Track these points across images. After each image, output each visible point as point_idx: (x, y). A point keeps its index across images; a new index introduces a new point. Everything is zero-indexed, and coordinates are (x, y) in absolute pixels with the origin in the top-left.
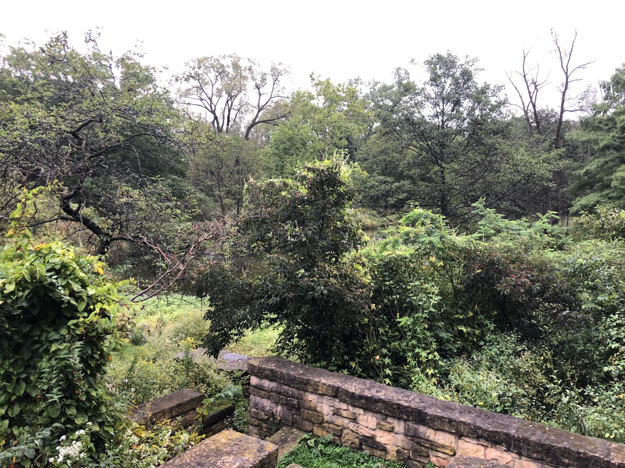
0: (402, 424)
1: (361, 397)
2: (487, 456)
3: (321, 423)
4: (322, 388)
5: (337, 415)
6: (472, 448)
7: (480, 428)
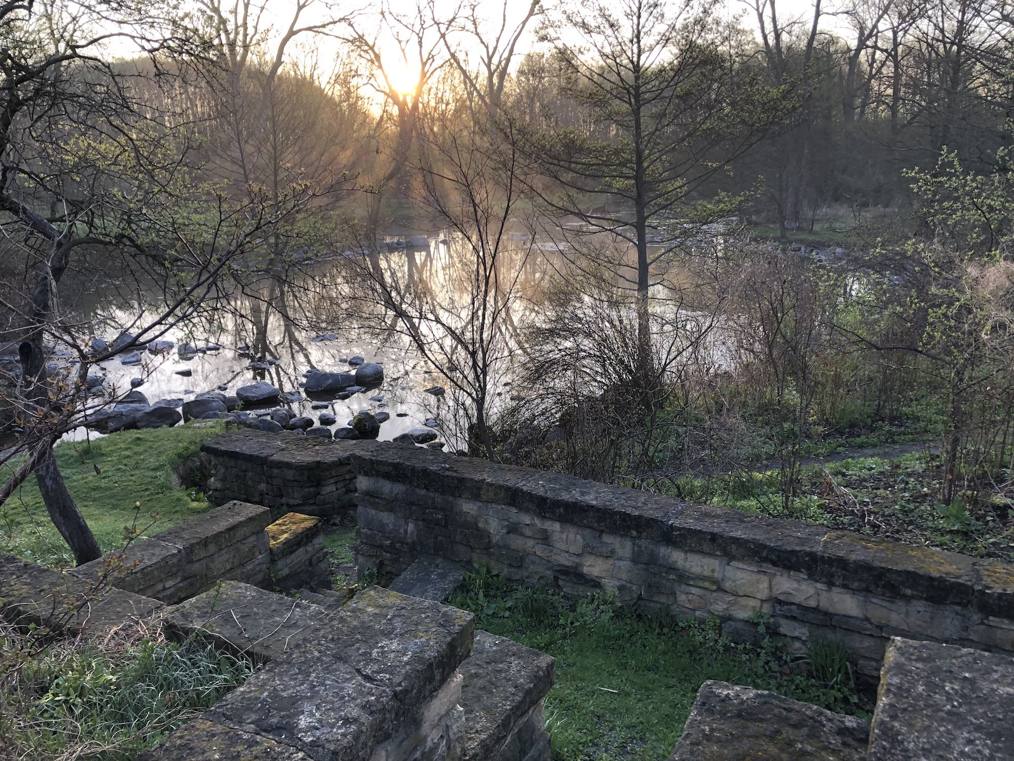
0: (628, 544)
1: (557, 504)
2: (774, 590)
3: (487, 548)
4: (488, 490)
5: (514, 533)
6: (749, 578)
7: (765, 547)
